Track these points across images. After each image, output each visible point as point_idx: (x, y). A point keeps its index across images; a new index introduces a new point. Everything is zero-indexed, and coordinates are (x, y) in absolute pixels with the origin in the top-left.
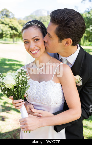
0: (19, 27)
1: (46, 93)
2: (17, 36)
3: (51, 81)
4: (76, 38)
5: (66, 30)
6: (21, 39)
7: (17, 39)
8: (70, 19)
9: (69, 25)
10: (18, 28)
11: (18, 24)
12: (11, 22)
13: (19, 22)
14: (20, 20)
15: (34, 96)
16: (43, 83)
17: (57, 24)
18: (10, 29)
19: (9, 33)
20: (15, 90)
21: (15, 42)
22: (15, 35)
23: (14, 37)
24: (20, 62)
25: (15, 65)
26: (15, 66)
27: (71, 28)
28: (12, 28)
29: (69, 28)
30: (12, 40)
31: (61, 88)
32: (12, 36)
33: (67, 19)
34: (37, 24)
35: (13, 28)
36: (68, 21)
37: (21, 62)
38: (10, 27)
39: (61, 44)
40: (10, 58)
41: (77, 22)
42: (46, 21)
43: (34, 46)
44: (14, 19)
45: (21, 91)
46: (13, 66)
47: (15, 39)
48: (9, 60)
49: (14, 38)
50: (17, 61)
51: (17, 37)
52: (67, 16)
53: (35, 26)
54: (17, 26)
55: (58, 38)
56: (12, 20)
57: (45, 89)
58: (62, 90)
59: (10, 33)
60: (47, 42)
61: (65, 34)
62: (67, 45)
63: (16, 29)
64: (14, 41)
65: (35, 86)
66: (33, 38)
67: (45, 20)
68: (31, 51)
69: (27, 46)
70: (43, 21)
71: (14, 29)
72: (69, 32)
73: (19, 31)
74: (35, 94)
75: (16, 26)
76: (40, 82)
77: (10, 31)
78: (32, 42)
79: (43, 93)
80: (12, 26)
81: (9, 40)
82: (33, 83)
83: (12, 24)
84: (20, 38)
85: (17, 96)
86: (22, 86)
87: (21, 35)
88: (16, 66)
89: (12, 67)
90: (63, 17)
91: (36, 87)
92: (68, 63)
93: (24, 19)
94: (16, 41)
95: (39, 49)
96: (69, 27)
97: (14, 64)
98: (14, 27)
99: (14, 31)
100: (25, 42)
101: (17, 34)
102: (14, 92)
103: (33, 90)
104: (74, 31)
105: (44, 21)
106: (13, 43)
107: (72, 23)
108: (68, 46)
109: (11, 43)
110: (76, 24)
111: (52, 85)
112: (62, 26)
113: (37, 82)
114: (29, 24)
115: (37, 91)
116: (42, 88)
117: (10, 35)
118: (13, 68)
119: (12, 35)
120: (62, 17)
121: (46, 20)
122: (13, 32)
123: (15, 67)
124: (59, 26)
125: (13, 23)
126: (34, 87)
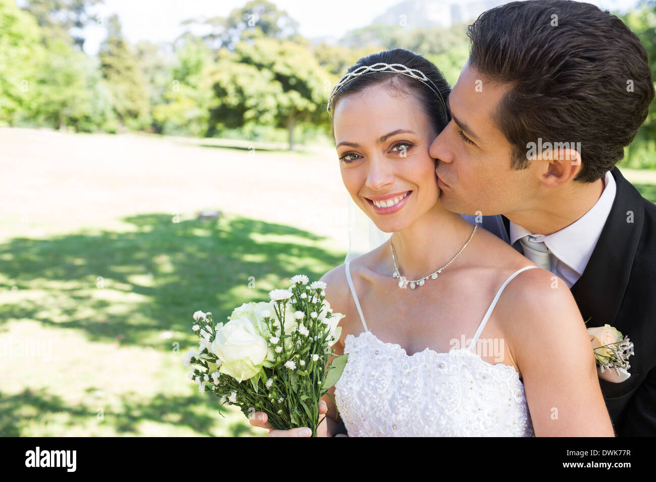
0: (318, 80)
1: (442, 412)
2: (308, 118)
3: (466, 352)
4: (603, 145)
5: (554, 111)
6: (327, 133)
7: (305, 131)
8: (575, 55)
9: (571, 86)
10: (312, 84)
11: (313, 63)
12: (282, 53)
13: (317, 55)
14: (324, 47)
15: (379, 420)
16: (426, 356)
17: (509, 80)
18: (278, 87)
19: (270, 103)
20: (269, 383)
21: (298, 147)
22: (299, 115)
23: (291, 121)
24: (315, 238)
25: (295, 251)
26: (291, 255)
27: (582, 99)
28: (286, 82)
29: (571, 101)
30: (283, 134)
31: (519, 390)
32: (283, 120)
33: (560, 57)
34: (408, 70)
35: (293, 82)
36: (567, 66)
37: (323, 238)
38: (279, 77)
39: (522, 174)
40: (270, 220)
41: (611, 68)
42: (442, 52)
43: (388, 176)
44: (298, 43)
45: (299, 387)
46: (282, 257)
47: (298, 130)
48: (268, 229)
49: (295, 125)
50: (305, 234)
51: (308, 125)
52: (562, 41)
53: (395, 80)
54: (310, 73)
55: (508, 144)
56: (289, 46)
57: (433, 391)
58: (520, 400)
59: (279, 106)
60: (452, 163)
61: (549, 128)
62: (552, 179)
63: (303, 88)
64: (291, 141)
65: (388, 369)
66: (384, 138)
67: (440, 45)
68: (370, 201)
69: (355, 175)
70: (432, 52)
71: (295, 88)
72: (569, 119)
73: (316, 96)
74: (387, 407)
75: (303, 75)
76: (410, 353)
77: (275, 95)
78: (377, 156)
79: (426, 408)
80: (285, 71)
81: (270, 133)
82: (377, 353)
83: (288, 66)
84: (321, 129)
85: (280, 411)
86: (303, 363)
87: (324, 115)
88: (300, 256)
89: (278, 261)
90: (541, 47)
91: (389, 372)
92: (554, 264)
93: (342, 41)
94: (302, 142)
95: (410, 192)
96: (570, 94)
97: (286, 249)
98: (294, 76)
99: (295, 96)
100: (343, 157)
101: (306, 110)
102: (268, 392)
103: (375, 390)
104: (598, 111)
105: (437, 49)
106: (290, 149)
107: (588, 72)
108: (560, 183)
109: (278, 150)
110: (606, 80)
111: (473, 374)
112: (532, 91)
113: (396, 349)
114: (369, 68)
115: (394, 397)
116: (420, 382)
117: (274, 112)
118: (283, 265)
119: (285, 111)
120: (533, 46)
121: (446, 45)
122: (291, 100)
123: (294, 260)
124: (518, 89)
125: (291, 61)
126: (383, 372)
